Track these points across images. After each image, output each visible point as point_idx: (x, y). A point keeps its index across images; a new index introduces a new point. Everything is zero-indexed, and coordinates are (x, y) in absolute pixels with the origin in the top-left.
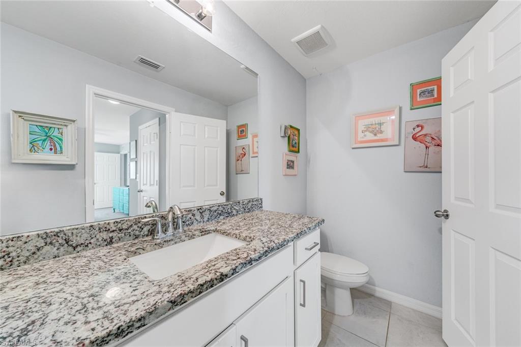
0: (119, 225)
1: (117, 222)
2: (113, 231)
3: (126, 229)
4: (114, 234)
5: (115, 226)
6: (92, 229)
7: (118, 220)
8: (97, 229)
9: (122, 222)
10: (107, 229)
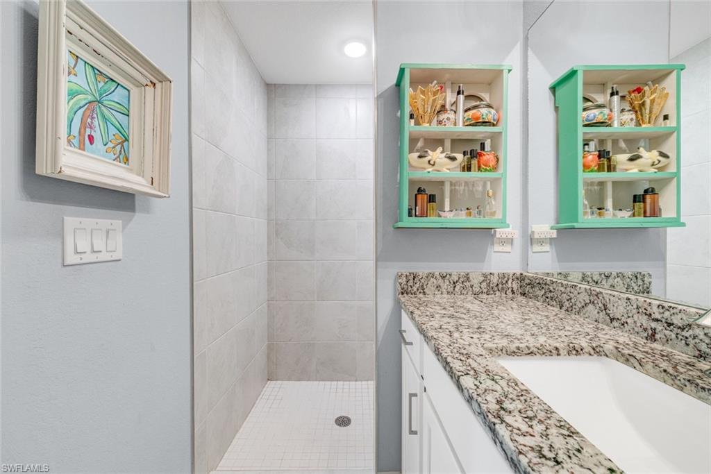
0: (667, 314)
1: (663, 307)
2: (657, 320)
3: (680, 328)
4: (659, 327)
5: (660, 313)
6: (629, 303)
7: (666, 305)
8: (635, 306)
9: (672, 311)
10: (648, 313)
